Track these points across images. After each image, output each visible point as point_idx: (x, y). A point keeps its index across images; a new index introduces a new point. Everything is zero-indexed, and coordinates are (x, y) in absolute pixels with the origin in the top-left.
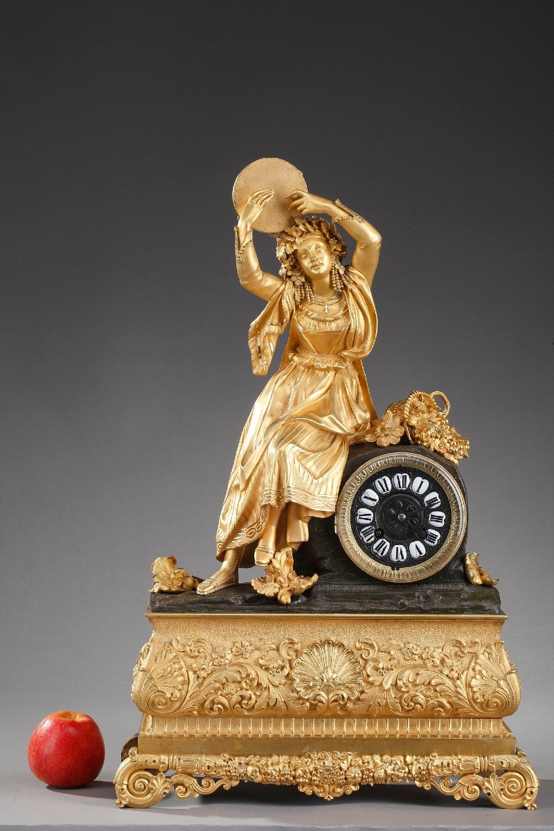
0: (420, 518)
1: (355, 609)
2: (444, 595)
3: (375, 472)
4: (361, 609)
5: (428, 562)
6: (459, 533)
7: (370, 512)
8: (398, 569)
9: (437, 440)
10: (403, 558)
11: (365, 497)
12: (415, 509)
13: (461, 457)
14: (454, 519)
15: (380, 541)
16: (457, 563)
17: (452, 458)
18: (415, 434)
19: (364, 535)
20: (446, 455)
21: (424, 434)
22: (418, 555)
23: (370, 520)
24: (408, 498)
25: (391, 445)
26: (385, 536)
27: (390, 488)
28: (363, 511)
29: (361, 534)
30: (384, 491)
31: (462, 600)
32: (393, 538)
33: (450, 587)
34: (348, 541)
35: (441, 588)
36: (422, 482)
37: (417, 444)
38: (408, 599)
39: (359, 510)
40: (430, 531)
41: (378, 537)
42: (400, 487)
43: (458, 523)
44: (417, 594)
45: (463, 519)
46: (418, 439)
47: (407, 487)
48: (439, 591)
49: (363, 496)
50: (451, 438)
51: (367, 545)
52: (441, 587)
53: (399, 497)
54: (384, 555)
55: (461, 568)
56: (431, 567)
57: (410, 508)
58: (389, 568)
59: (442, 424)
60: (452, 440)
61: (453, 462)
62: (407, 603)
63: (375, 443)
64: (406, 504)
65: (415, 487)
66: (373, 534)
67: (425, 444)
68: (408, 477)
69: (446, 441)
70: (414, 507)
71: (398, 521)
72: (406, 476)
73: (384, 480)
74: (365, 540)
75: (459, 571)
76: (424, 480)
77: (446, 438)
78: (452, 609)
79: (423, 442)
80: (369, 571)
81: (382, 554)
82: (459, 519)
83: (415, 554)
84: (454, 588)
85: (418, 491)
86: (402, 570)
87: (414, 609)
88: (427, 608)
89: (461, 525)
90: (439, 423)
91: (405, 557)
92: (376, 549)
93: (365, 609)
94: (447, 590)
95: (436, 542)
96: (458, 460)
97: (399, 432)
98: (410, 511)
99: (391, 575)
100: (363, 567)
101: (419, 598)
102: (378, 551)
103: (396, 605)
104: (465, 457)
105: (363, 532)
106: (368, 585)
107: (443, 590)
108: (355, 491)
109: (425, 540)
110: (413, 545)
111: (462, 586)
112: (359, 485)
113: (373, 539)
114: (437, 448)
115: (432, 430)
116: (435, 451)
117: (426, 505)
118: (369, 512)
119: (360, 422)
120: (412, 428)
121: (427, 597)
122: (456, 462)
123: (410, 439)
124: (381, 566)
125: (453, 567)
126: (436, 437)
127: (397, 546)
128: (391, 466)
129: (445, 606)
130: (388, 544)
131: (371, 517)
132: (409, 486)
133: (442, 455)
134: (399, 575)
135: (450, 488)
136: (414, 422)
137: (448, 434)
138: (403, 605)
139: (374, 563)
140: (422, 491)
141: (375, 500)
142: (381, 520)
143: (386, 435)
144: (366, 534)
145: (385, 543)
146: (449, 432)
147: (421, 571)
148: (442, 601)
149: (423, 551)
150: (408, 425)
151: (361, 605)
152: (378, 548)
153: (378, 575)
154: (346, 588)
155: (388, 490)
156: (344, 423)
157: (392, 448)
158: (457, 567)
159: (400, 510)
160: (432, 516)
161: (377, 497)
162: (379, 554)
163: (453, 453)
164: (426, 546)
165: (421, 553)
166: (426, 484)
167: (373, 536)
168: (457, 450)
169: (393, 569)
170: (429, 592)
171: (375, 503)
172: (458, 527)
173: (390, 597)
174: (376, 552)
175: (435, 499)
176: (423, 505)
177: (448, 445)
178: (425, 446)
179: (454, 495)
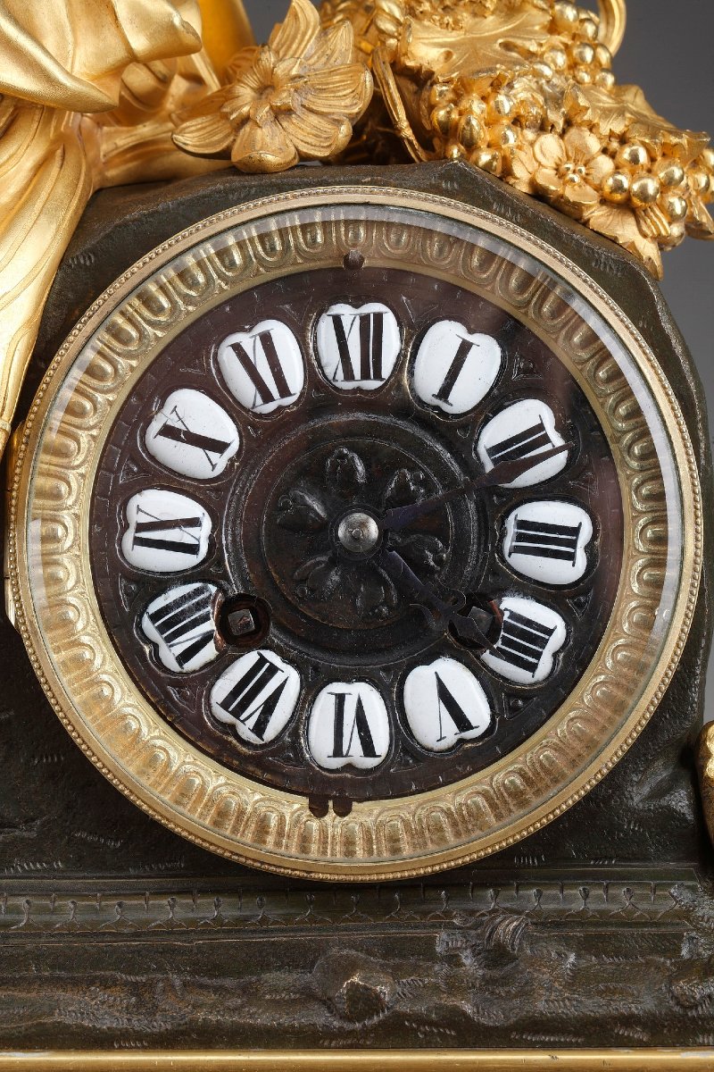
0: (462, 537)
1: (106, 1024)
2: (587, 946)
3: (215, 299)
4: (139, 1023)
5: (503, 773)
6: (663, 614)
7: (191, 508)
8: (343, 811)
9: (550, 142)
10: (368, 749)
11: (168, 432)
12: (430, 489)
13: (676, 230)
14: (636, 541)
15: (250, 659)
16: (661, 772)
17: (627, 231)
18: (432, 107)
19: (161, 629)
20: (598, 217)
21: (477, 107)
22: (451, 732)
23: (192, 549)
24: (391, 433)
25: (304, 158)
26: (274, 635)
27: (296, 381)
28: (154, 503)
29: (149, 627)
30: (267, 397)
31: (685, 969)
32: (318, 645)
33: (622, 900)
34: (78, 662)
35: (579, 906)
36: (465, 348)
37: (445, 157)
38: (396, 973)
39: (137, 500)
40: (514, 605)
41: (234, 641)
42: (349, 375)
43: (658, 562)
44: (442, 941)
45: (686, 538)
46: (449, 132)
47: (386, 371)
48: (555, 924)
49: (156, 426)
50: (618, 127)
51: (181, 681)
52: (575, 900)
53: (349, 432)
54: (271, 733)
55: (680, 801)
56: (517, 794)
57: (402, 486)
58: (294, 806)
59: (573, 66)
60: (623, 140)
61: (631, 251)
62: (384, 989)
63: (225, 154)
64: (381, 468)
65: (428, 377)
66: (210, 626)
67: (485, 158)
68: (390, 322)
69: (594, 144)
70: (425, 483)
71: (343, 557)
72: (379, 317)
73: (266, 339)
74: (169, 656)
75: (670, 814)
76: (475, 338)
77: (592, 127)
78: (629, 1021)
79: (470, 146)
80: (192, 821)
81: (259, 728)
82: (661, 540)
83: (433, 728)
84: (644, 906)
85: (444, 393)
86: (366, 814)
87: (421, 1020)
88: (494, 1017)
89: (671, 573)
90: (561, 59)
91: (381, 742)
92: (225, 705)
93: (160, 1025)
94: (604, 919)
95: (545, 666)
96: (661, 242)
97: (349, 101)
98: (404, 497)
99: (305, 840)
100: (155, 796)
101: (453, 959)
102: (237, 713)
103: (328, 1003)
104: (694, 230)
105: (154, 618)
106: (183, 892)
107: (580, 919)
108: (108, 401)
109: (487, 656)
110: (420, 684)
111: (686, 897)
112: (130, 368)
113: (209, 652)
114: (547, 179)
115: (523, 90)
116: (539, 193)
117: (489, 467)
118: (188, 507)
119: (139, 43)
120: (418, 79)
121: (497, 956)
122: (648, 250)
123: (407, 132)
124: (252, 795)
125: (638, 795)
126: (543, 127)
127: (338, 687)
128: (302, 265)
129: (592, 1006)
130: (289, 679)
131: (202, 535)
132: (398, 367)
133: (571, 212)
134: (349, 843)
135: (617, 374)
136: (426, 50)
137: (606, 113)
138: (365, 1002)
139: (215, 779)
140: (466, 396)
141: (220, 447)
142: (250, 547)
143: (281, 113)
144: (172, 624)
145: (273, 670)
146: (607, 102)
147: (465, 821)
148: (577, 979)
149: (479, 711)
150: (401, 71)
151: (139, 1005)
152: (240, 698)
153: (238, 843)
154: (69, 912)
155: (284, 391)
156: (50, 43)
157: (305, 171)
158: (661, 791)
159: (346, 495)
160: (522, 524)
161: (227, 431)
162: (245, 730)
163: (628, 205)
164: (493, 686)
165: (462, 722)
166: (486, 359)
167: (207, 638)
168: (652, 186)
169: (318, 810)
170: (508, 928)
171: (221, 461)
172: (658, 584)
173: (298, 958)
174: (225, 716)
175: (534, 435)
176: (472, 467)
177: (605, 164)
178: (488, 168)
179: (636, 412)
